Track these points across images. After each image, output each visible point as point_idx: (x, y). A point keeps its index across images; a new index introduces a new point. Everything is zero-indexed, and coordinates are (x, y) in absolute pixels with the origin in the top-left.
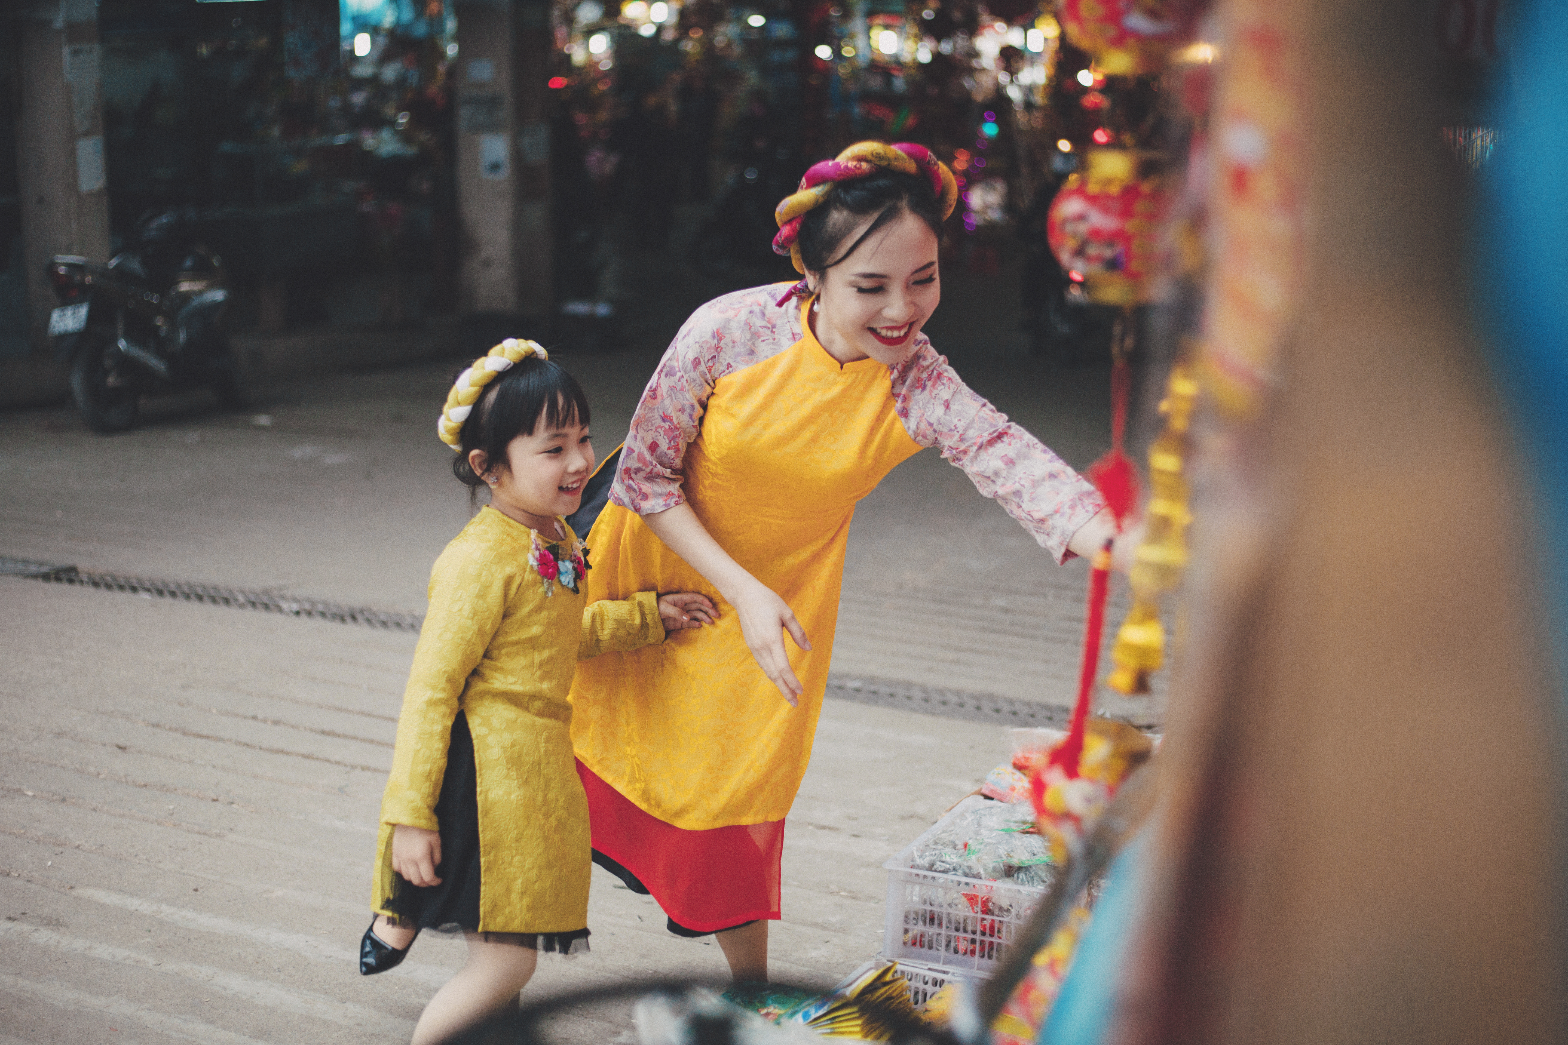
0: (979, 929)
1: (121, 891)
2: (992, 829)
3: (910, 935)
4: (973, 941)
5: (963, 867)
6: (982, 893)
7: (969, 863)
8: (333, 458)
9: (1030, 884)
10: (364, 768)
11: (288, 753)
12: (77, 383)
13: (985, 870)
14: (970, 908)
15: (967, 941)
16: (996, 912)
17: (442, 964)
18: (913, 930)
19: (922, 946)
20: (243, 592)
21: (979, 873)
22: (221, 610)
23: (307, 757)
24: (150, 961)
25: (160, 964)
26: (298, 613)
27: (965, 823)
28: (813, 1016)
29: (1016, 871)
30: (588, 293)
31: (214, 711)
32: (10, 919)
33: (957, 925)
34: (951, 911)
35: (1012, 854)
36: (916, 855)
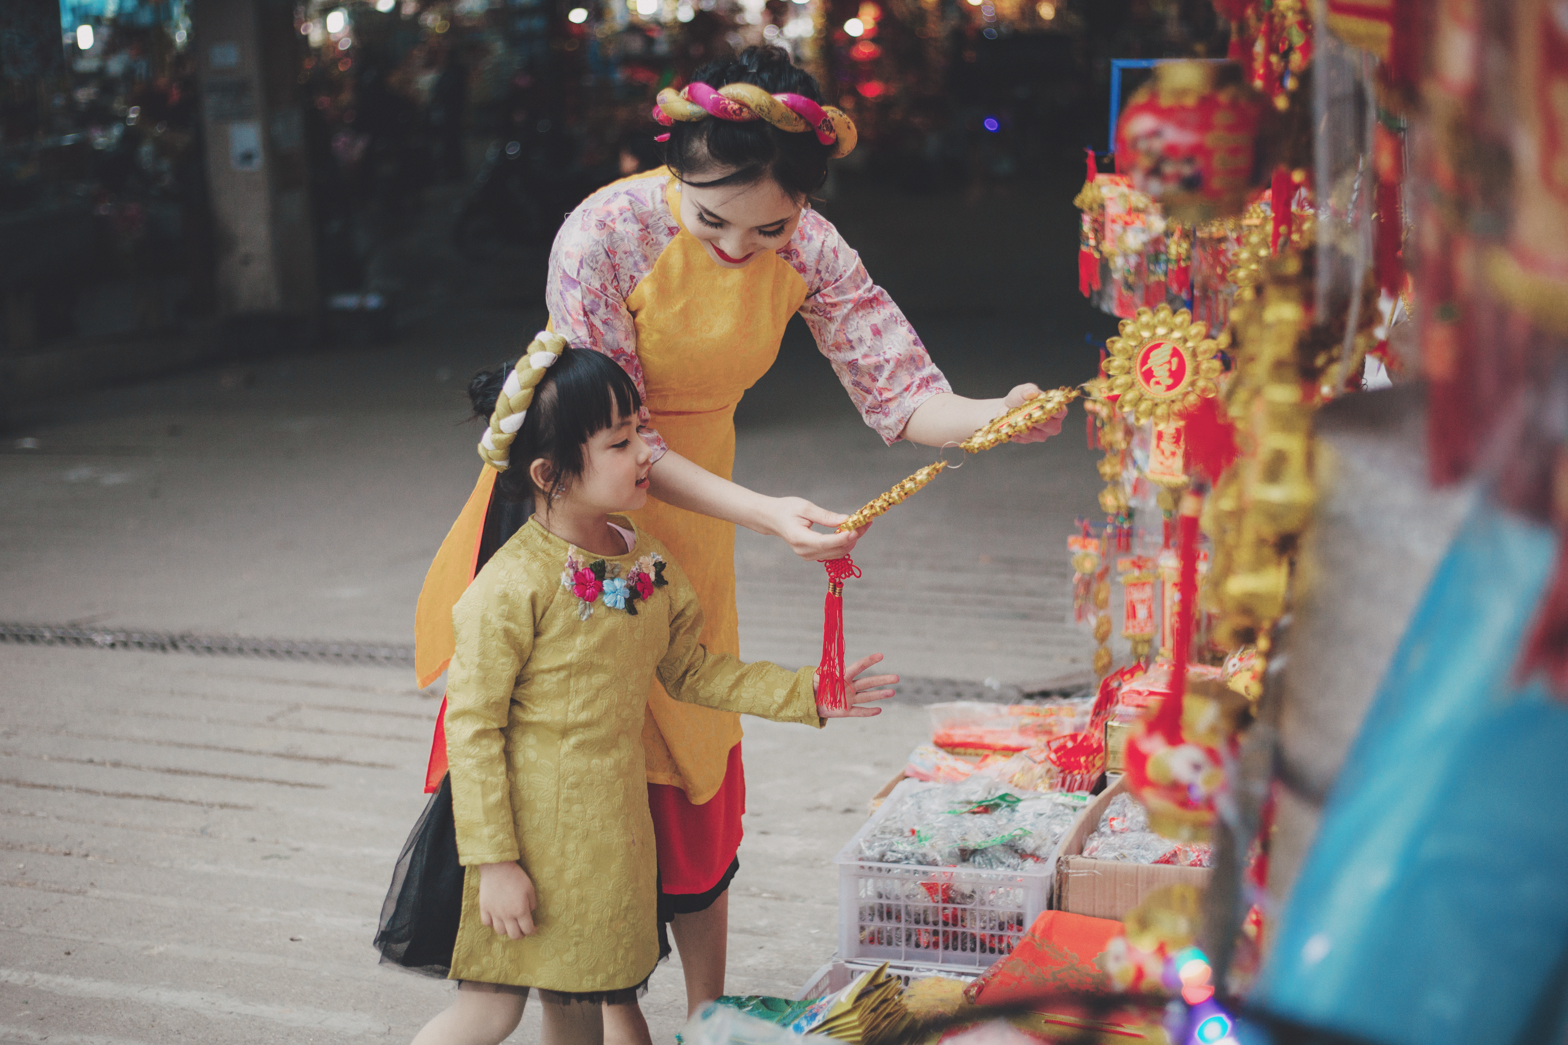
0: (941, 918)
2: (937, 813)
3: (866, 933)
4: (936, 933)
5: (916, 855)
6: (941, 881)
7: (923, 851)
8: (113, 478)
9: (989, 867)
10: (223, 806)
11: (136, 797)
13: (941, 856)
14: (930, 898)
15: (929, 933)
16: (958, 900)
17: (355, 1010)
18: (869, 926)
19: (880, 943)
20: (49, 627)
21: (935, 860)
22: (29, 649)
23: (156, 799)
24: (34, 1036)
25: (46, 1038)
26: (113, 645)
27: (904, 808)
28: (807, 1028)
29: (972, 855)
30: (356, 285)
31: (46, 758)
33: (917, 916)
34: (909, 903)
35: (967, 837)
36: (864, 846)
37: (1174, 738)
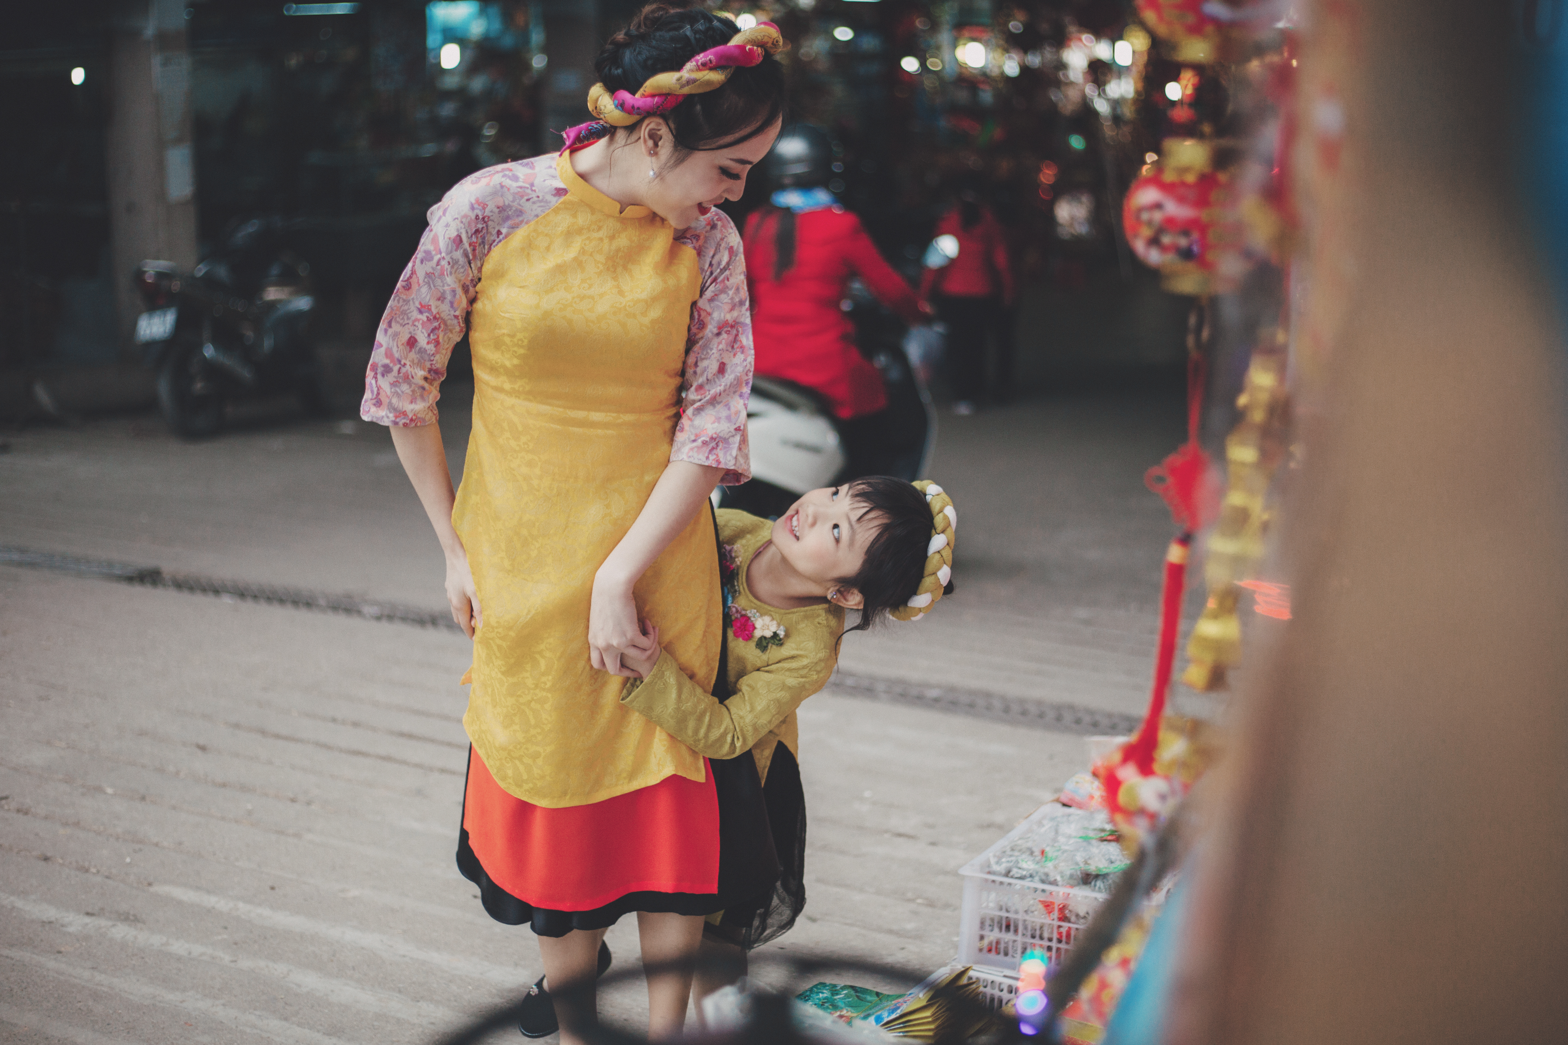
0: (1055, 936)
1: (198, 888)
2: (1070, 837)
3: (986, 942)
4: (1050, 948)
5: (1039, 874)
6: (1058, 901)
7: (1046, 870)
10: (443, 771)
11: (367, 755)
12: (163, 388)
13: (1062, 877)
14: (1046, 915)
15: (1043, 947)
16: (1073, 919)
18: (989, 936)
19: (998, 953)
20: (326, 596)
21: (1055, 880)
22: (302, 615)
23: (384, 759)
24: (226, 958)
25: (235, 961)
26: (378, 618)
27: (1043, 830)
28: (886, 1020)
29: (1094, 878)
31: (295, 712)
32: (88, 914)
33: (1033, 932)
34: (1027, 917)
35: (1089, 862)
36: (993, 861)
37: (1146, 768)
